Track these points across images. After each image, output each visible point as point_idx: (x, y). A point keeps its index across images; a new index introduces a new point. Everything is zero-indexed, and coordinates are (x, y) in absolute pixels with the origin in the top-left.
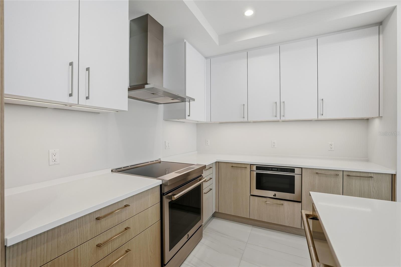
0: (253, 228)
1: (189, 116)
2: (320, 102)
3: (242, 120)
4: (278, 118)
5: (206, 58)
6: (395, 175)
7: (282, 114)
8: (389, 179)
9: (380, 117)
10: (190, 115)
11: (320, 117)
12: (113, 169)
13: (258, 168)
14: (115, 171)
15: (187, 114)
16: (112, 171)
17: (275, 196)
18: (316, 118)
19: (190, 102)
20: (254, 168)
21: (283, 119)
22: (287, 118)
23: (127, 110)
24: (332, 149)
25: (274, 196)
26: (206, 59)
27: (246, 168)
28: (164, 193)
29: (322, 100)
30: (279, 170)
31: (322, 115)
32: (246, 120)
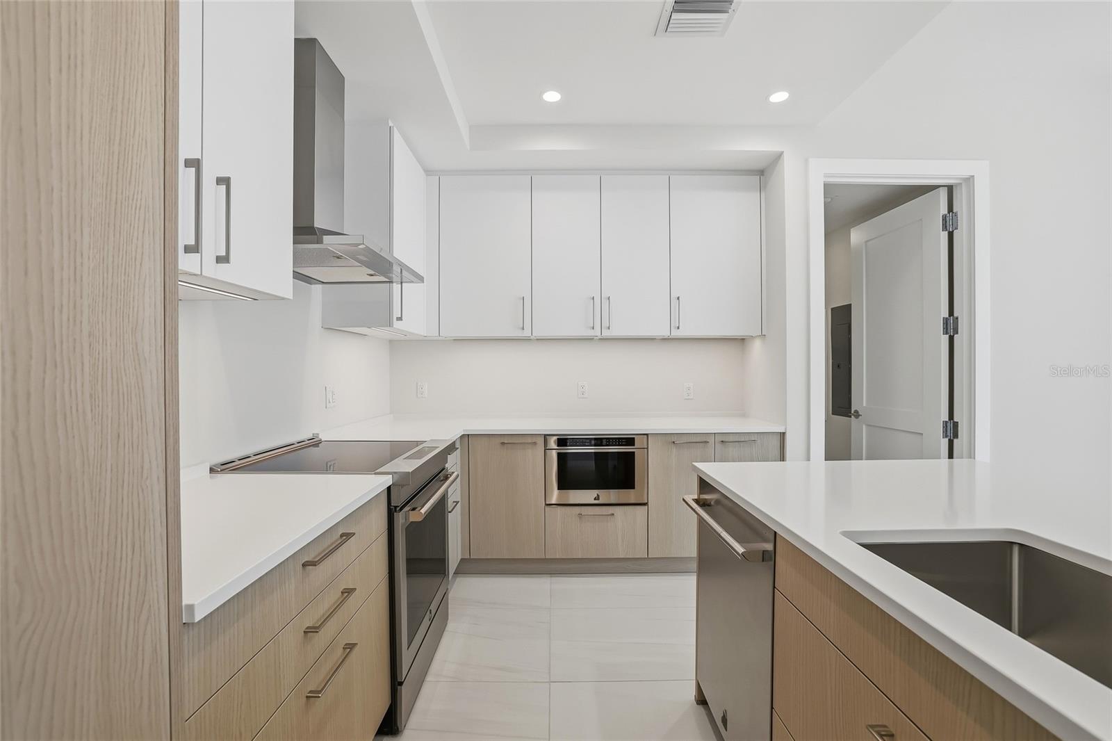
0: (553, 578)
1: (400, 319)
2: (674, 302)
3: (519, 334)
4: (597, 332)
5: (428, 172)
6: (784, 433)
7: (605, 324)
8: (776, 442)
9: (763, 336)
10: (403, 319)
11: (676, 333)
12: (214, 466)
13: (562, 442)
14: (221, 471)
15: (397, 314)
16: (212, 470)
17: (598, 499)
18: (666, 333)
19: (403, 284)
20: (552, 443)
21: (606, 333)
22: (616, 332)
23: (291, 298)
24: (689, 397)
25: (595, 499)
26: (427, 175)
27: (535, 443)
28: (396, 507)
29: (678, 298)
30: (604, 442)
31: (678, 328)
32: (527, 333)
